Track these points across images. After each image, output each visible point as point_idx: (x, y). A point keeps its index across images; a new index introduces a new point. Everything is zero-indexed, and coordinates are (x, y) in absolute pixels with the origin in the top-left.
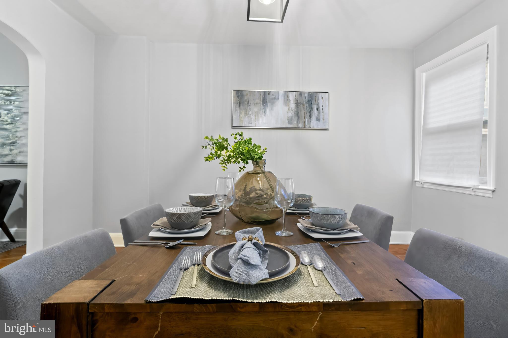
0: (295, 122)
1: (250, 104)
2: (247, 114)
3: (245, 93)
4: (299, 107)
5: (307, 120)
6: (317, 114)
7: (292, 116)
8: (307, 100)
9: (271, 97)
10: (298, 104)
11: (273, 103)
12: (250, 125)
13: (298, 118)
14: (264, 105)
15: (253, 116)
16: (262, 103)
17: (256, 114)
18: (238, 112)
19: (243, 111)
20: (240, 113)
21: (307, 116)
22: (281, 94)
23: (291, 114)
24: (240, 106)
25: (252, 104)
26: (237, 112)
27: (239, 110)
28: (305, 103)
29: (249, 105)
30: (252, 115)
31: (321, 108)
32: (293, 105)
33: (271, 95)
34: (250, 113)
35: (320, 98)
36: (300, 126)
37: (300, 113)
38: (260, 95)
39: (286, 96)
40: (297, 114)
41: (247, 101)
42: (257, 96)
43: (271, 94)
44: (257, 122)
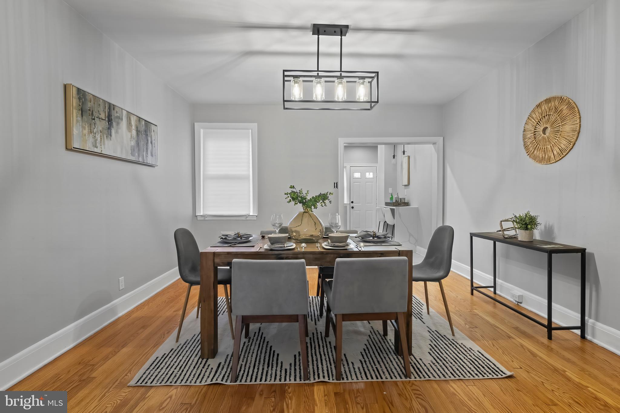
0: (137, 154)
1: (95, 116)
2: (92, 131)
3: (88, 98)
4: (139, 136)
5: (145, 153)
6: (151, 148)
7: (134, 146)
8: (144, 130)
9: (116, 115)
10: (138, 131)
11: (118, 124)
12: (96, 150)
13: (139, 149)
14: (110, 123)
15: (98, 137)
16: (107, 119)
17: (101, 134)
18: (81, 124)
19: (87, 125)
20: (84, 128)
21: (145, 149)
22: (124, 113)
23: (133, 143)
24: (82, 116)
25: (97, 117)
26: (78, 124)
27: (81, 122)
28: (143, 133)
29: (93, 118)
30: (97, 134)
31: (153, 142)
32: (134, 132)
33: (115, 111)
34: (95, 130)
35: (153, 131)
36: (141, 160)
37: (139, 143)
38: (105, 107)
39: (129, 118)
40: (138, 144)
41: (91, 110)
42: (102, 108)
43: (116, 109)
44: (103, 146)
